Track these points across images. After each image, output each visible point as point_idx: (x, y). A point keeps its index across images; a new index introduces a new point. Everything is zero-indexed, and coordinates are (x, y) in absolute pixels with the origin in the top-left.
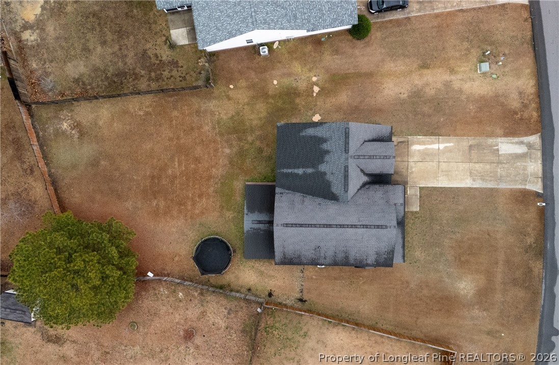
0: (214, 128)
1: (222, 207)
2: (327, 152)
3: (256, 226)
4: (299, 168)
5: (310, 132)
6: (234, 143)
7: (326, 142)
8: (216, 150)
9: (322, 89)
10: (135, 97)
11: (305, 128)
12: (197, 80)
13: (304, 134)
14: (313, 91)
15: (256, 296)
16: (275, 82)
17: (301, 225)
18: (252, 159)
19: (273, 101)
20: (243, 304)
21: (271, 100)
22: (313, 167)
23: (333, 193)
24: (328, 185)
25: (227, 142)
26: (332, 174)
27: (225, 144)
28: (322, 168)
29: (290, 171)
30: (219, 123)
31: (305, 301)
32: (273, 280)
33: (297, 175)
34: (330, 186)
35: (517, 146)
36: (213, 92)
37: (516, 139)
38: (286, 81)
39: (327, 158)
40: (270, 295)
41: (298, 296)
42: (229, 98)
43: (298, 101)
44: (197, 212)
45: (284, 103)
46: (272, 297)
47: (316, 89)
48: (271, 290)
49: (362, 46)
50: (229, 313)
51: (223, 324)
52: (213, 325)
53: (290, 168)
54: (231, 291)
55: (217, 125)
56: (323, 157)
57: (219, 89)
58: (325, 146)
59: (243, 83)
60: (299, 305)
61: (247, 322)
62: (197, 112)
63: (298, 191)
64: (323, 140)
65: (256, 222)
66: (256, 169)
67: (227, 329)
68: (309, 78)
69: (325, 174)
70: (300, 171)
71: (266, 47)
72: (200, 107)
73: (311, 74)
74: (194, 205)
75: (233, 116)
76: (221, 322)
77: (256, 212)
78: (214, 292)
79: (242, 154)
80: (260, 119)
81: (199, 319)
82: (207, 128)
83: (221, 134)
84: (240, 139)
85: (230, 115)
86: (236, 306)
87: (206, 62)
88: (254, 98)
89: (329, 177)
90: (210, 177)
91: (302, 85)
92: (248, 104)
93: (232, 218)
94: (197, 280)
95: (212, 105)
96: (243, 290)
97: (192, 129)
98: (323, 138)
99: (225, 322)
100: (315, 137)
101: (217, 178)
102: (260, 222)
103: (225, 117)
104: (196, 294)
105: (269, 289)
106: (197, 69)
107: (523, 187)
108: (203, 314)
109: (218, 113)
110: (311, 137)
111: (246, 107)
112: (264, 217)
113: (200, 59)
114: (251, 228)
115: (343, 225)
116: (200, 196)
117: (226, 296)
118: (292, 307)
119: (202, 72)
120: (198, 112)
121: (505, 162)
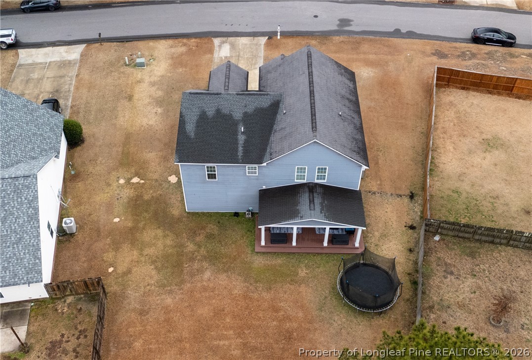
0: (170, 292)
1: (292, 282)
2: (218, 111)
3: (318, 207)
4: (237, 139)
5: (190, 128)
6: (196, 265)
7: (205, 112)
8: (205, 289)
9: (137, 174)
11: (185, 132)
13: (192, 135)
14: (137, 183)
15: (417, 242)
16: (117, 220)
17: (313, 115)
18: (222, 246)
19: (143, 223)
20: (433, 259)
21: (141, 225)
22: (235, 124)
23: (271, 106)
24: (259, 111)
25: (192, 275)
26: (246, 106)
27: (198, 278)
28: (238, 115)
29: (240, 149)
30: (163, 286)
31: (411, 193)
32: (390, 223)
33: (246, 141)
34: (262, 109)
36: (115, 294)
38: (118, 208)
39: (225, 111)
40: (412, 227)
41: (406, 200)
42: (129, 272)
43: (146, 197)
44: (301, 314)
45: (146, 211)
46: (415, 225)
47: (135, 180)
48: (405, 226)
50: (452, 273)
51: (470, 281)
52: (475, 292)
53: (237, 149)
54: (417, 271)
55: (166, 289)
56: (225, 115)
57: (112, 287)
58: (211, 112)
59: (109, 256)
60: (419, 200)
61: (458, 252)
62: (141, 314)
63: (268, 140)
65: (312, 205)
67: (475, 276)
69: (245, 114)
70: (241, 138)
71: (64, 220)
72: (134, 310)
73: (115, 184)
75: (156, 268)
76: (468, 283)
77: (298, 208)
81: (471, 312)
86: (439, 265)
87: (65, 301)
89: (250, 109)
91: (127, 193)
92: (142, 250)
94: (410, 316)
96: (412, 257)
97: (167, 321)
98: (200, 115)
99: (465, 278)
100: (198, 122)
101: (248, 288)
102: (312, 201)
103: (156, 277)
104: (432, 316)
105: (404, 229)
106: (73, 314)
107: (263, 46)
108: (461, 306)
109: (148, 287)
110: (197, 127)
111: (145, 253)
112: (304, 198)
113: (56, 310)
114: (321, 213)
117: (426, 277)
119: (79, 307)
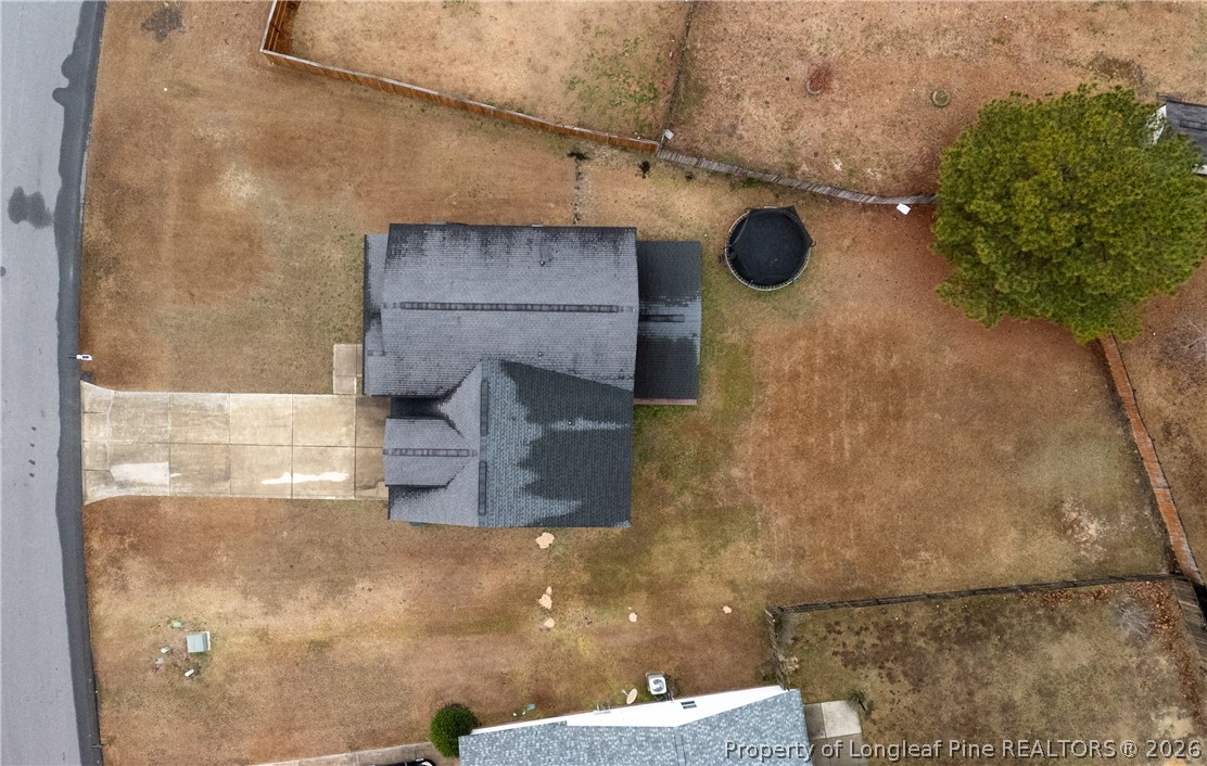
0: (765, 521)
1: (748, 352)
2: (524, 464)
3: (675, 310)
4: (585, 432)
5: (559, 508)
6: (721, 489)
7: (527, 486)
8: (760, 473)
9: (533, 601)
10: (938, 589)
11: (570, 515)
12: (803, 625)
13: (574, 503)
14: (552, 598)
15: (676, 165)
16: (633, 618)
17: (580, 309)
18: (683, 454)
19: (638, 576)
20: (705, 147)
21: (643, 579)
22: (553, 435)
23: (513, 377)
24: (523, 396)
25: (736, 493)
26: (514, 419)
27: (740, 486)
28: (534, 432)
29: (603, 426)
30: (755, 532)
31: (571, 155)
32: (639, 199)
33: (588, 417)
34: (520, 392)
35: (132, 478)
36: (768, 598)
37: (133, 492)
38: (609, 619)
39: (525, 452)
40: (645, 167)
41: (585, 166)
42: (733, 585)
43: (586, 578)
44: (802, 343)
45: (614, 574)
46: (640, 162)
47: (546, 601)
48: (644, 177)
49: (450, 692)
50: (734, 127)
51: (748, 104)
52: (767, 103)
53: (603, 431)
54: (728, 175)
55: (759, 528)
56: (534, 453)
57: (756, 604)
58: (529, 477)
59: (703, 617)
60: (584, 147)
61: (695, 109)
62: (803, 557)
63: (586, 382)
64: (534, 489)
65: (675, 318)
66: (676, 434)
67: (738, 95)
68: (560, 625)
69: (529, 419)
70: (581, 424)
71: (653, 693)
72: (795, 567)
73: (556, 633)
74: (810, 358)
75: (724, 546)
76: (751, 109)
77: (675, 339)
78: (766, 172)
79: (705, 466)
80: (665, 540)
81: (799, 115)
82: (782, 521)
83: (749, 508)
84: (709, 497)
85: (731, 548)
86: (719, 142)
87: (782, 663)
88: (678, 585)
89: (521, 411)
90: (775, 416)
91: (577, 610)
92: (691, 571)
93: (726, 330)
94: (803, 198)
95: (770, 572)
96: (702, 177)
97: (812, 520)
98: (534, 493)
99: (742, 109)
100: (549, 496)
101: (760, 414)
102: (667, 319)
103: (742, 544)
104: (804, 167)
105: (648, 180)
106: (801, 648)
107: (121, 394)
108: (789, 126)
109: (758, 553)
110: (558, 497)
111: (697, 566)
112: (659, 329)
113: (796, 671)
114: (686, 306)
115: (491, 310)
116: (795, 376)
117: (740, 162)
118: (599, 141)
119: (791, 642)
120: (800, 555)
121: (158, 446)
